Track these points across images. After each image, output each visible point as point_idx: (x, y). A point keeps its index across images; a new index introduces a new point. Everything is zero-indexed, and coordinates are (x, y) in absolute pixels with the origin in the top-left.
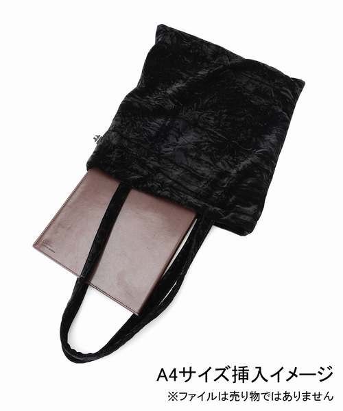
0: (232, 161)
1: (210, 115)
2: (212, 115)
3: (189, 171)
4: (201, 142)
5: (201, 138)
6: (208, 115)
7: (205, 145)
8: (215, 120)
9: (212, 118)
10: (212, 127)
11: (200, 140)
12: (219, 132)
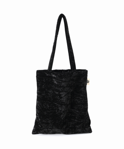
0: (49, 95)
1: (61, 110)
2: (61, 111)
3: (59, 86)
4: (60, 99)
5: (61, 100)
6: (62, 110)
7: (58, 98)
8: (59, 109)
9: (60, 109)
10: (59, 106)
11: (61, 99)
12: (56, 105)
